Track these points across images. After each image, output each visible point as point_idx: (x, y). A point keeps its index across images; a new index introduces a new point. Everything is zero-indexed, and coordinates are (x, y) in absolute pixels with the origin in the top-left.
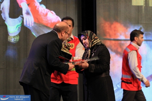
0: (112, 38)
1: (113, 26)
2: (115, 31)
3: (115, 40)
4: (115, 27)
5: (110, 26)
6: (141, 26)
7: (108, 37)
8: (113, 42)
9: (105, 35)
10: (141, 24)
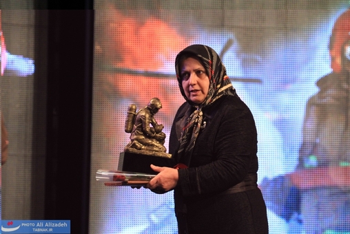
0: (141, 69)
1: (144, 32)
2: (150, 45)
3: (148, 75)
4: (151, 35)
5: (136, 32)
6: (231, 36)
7: (128, 65)
8: (145, 80)
9: (119, 58)
10: (231, 28)
